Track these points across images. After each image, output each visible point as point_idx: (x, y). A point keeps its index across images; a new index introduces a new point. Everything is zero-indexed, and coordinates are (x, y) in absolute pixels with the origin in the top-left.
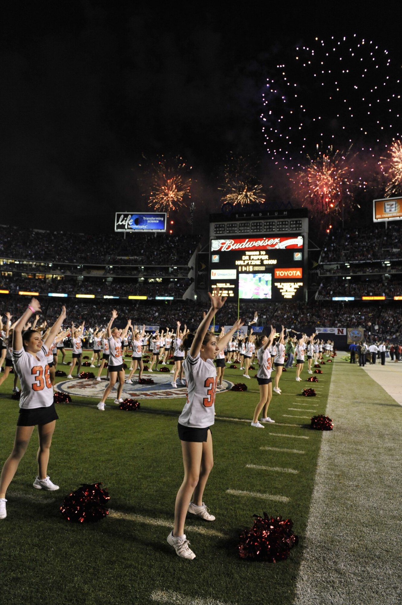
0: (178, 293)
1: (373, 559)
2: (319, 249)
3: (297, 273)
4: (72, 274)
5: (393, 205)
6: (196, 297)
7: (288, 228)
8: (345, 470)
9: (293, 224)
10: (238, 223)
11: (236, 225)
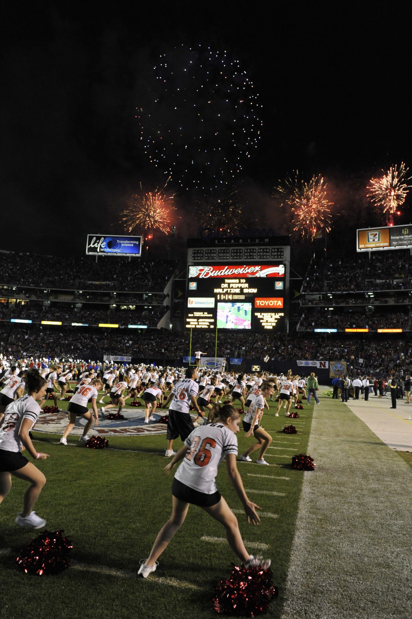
0: (152, 321)
1: (357, 611)
2: (301, 278)
3: (278, 303)
4: (38, 298)
5: (376, 234)
6: (171, 326)
7: (269, 256)
8: (328, 513)
9: (275, 252)
10: (217, 249)
11: (215, 251)
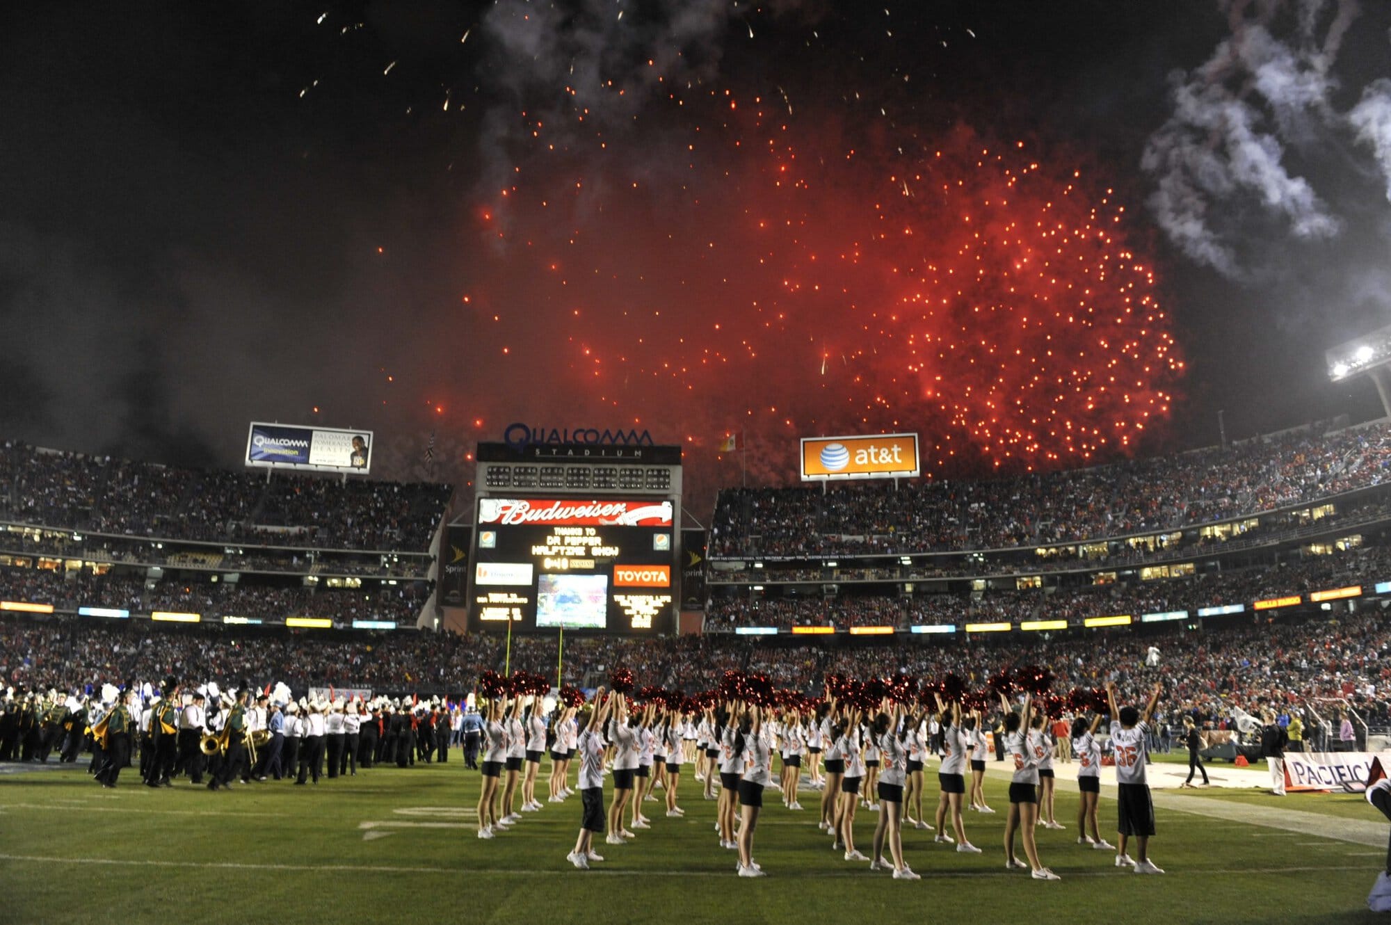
2: (702, 529)
3: (660, 576)
4: (141, 562)
6: (436, 621)
7: (642, 483)
9: (654, 476)
10: (539, 466)
11: (534, 471)
